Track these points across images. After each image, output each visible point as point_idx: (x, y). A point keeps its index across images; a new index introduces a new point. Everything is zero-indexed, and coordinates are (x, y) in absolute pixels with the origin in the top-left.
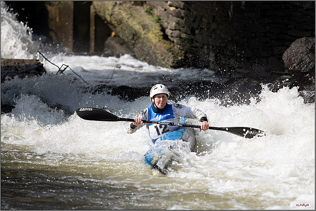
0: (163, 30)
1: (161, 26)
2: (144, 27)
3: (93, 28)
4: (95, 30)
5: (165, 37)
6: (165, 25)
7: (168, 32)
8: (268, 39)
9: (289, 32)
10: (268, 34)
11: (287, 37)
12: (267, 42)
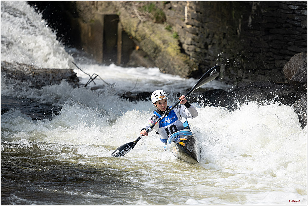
0: (180, 44)
1: (179, 41)
2: (164, 42)
3: (120, 42)
4: (122, 45)
5: (182, 51)
6: (182, 40)
7: (185, 46)
8: (271, 54)
9: (289, 48)
10: (271, 50)
11: (287, 52)
12: (270, 57)
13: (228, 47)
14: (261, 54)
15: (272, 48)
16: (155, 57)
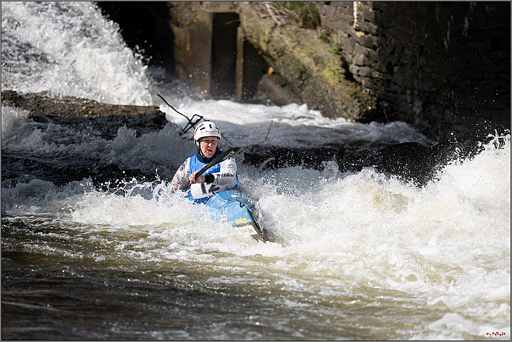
0: (345, 65)
1: (343, 59)
2: (318, 60)
3: (240, 61)
5: (349, 76)
6: (349, 58)
7: (353, 69)
8: (502, 82)
12: (501, 87)
15: (504, 71)
16: (301, 87)
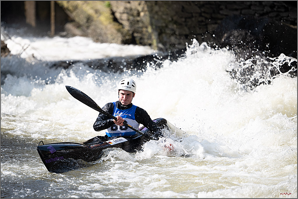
0: (113, 13)
1: (111, 10)
2: (97, 11)
4: (55, 16)
5: (115, 20)
7: (118, 15)
8: (203, 19)
9: (221, 12)
10: (203, 14)
11: (219, 16)
12: (202, 21)
13: (160, 13)
14: (193, 19)
15: (204, 12)
16: (88, 27)
